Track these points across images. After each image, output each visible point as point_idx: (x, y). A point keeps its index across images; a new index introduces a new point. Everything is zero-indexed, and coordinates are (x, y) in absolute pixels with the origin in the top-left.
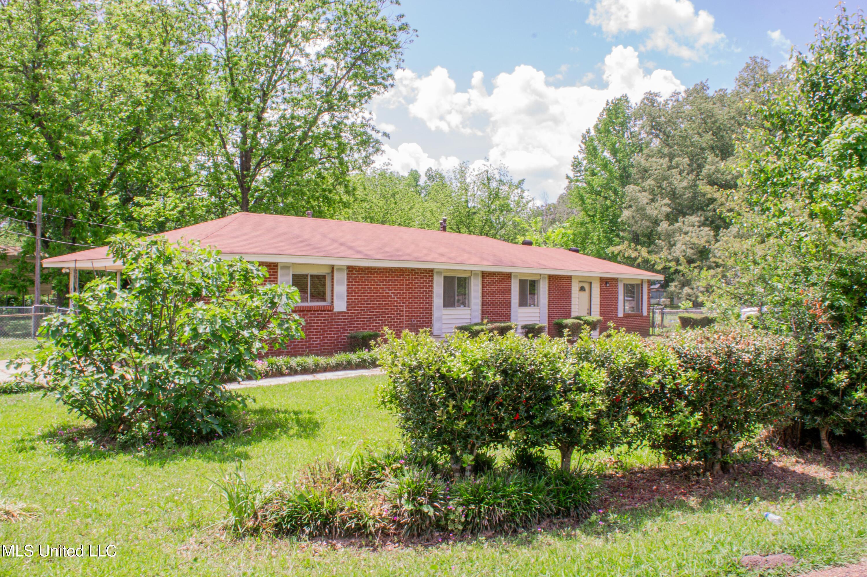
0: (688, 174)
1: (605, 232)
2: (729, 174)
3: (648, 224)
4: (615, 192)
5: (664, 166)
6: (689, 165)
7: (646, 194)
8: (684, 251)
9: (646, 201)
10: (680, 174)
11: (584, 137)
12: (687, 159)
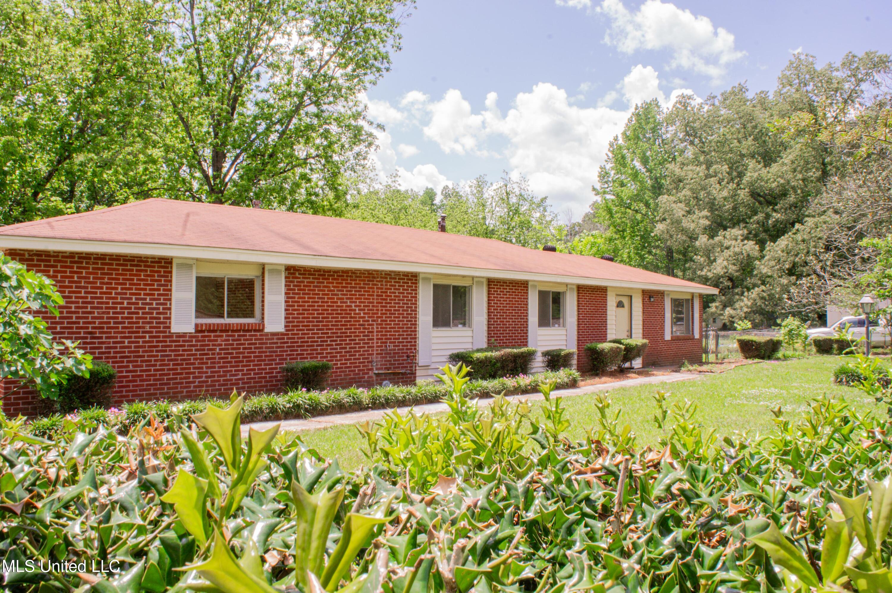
0: (728, 183)
1: (636, 248)
2: (773, 182)
3: (684, 238)
4: (647, 205)
5: (701, 174)
6: (728, 173)
7: (682, 205)
8: (726, 267)
9: (682, 213)
10: (719, 183)
11: (611, 145)
12: (726, 166)
